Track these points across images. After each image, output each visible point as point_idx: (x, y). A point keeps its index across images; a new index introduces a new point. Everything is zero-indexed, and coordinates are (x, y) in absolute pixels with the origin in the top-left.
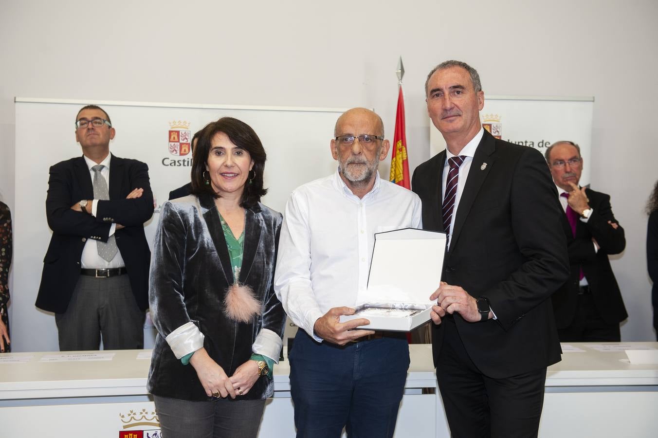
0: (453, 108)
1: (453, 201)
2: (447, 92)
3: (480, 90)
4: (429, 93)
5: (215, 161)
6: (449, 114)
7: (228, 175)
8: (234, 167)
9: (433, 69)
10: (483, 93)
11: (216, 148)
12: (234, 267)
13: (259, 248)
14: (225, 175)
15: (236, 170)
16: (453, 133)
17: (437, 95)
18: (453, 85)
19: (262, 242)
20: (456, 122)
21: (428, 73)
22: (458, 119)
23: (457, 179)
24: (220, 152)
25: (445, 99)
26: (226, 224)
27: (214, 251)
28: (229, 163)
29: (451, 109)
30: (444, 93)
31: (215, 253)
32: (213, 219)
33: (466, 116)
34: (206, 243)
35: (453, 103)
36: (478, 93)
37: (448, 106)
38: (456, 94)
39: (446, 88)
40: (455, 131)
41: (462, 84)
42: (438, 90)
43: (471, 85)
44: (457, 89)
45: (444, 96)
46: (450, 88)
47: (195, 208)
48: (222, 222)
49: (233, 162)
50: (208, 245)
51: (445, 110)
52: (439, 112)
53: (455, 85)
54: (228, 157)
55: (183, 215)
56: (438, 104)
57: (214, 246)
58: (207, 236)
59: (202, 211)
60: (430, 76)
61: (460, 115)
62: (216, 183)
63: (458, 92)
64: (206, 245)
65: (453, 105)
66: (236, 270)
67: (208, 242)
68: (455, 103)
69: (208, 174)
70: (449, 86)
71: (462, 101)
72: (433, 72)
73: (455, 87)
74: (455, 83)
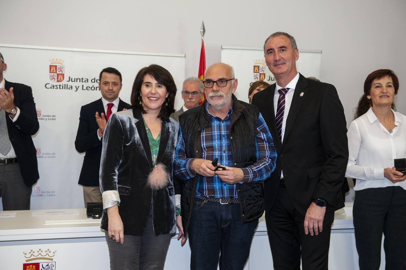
0: (281, 59)
1: (283, 114)
2: (276, 50)
3: (297, 48)
4: (266, 51)
5: (145, 90)
6: (278, 63)
7: (152, 99)
8: (156, 94)
9: (268, 38)
10: (298, 50)
11: (146, 83)
12: (153, 155)
13: (169, 144)
14: (151, 98)
15: (157, 96)
16: (281, 75)
17: (271, 53)
18: (280, 46)
19: (171, 140)
20: (283, 68)
21: (265, 40)
22: (284, 66)
23: (284, 102)
24: (148, 85)
25: (275, 54)
26: (149, 129)
27: (141, 145)
28: (153, 92)
29: (280, 60)
30: (275, 51)
31: (141, 147)
32: (141, 125)
33: (289, 64)
34: (136, 140)
35: (281, 57)
36: (295, 50)
37: (278, 58)
38: (282, 51)
39: (276, 48)
40: (282, 73)
41: (285, 46)
42: (271, 49)
43: (291, 46)
44: (282, 49)
45: (275, 53)
46: (278, 48)
47: (130, 119)
48: (147, 129)
49: (156, 91)
50: (137, 142)
51: (276, 61)
52: (272, 62)
53: (281, 46)
54: (153, 87)
55: (123, 122)
56: (271, 58)
57: (141, 143)
58: (137, 136)
59: (134, 121)
60: (266, 42)
61: (285, 63)
62: (145, 103)
63: (283, 50)
64: (136, 142)
65: (280, 58)
66: (154, 157)
67: (137, 140)
68: (282, 56)
69: (141, 97)
70: (278, 47)
71: (286, 55)
72: (268, 39)
73: (281, 47)
74: (281, 45)
